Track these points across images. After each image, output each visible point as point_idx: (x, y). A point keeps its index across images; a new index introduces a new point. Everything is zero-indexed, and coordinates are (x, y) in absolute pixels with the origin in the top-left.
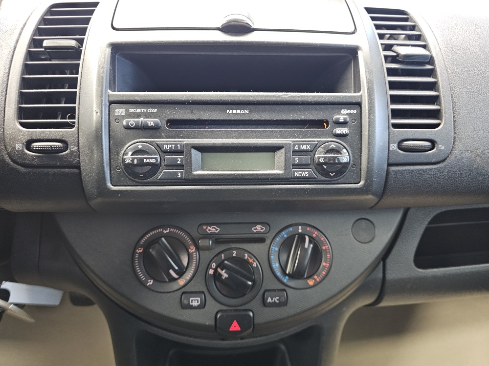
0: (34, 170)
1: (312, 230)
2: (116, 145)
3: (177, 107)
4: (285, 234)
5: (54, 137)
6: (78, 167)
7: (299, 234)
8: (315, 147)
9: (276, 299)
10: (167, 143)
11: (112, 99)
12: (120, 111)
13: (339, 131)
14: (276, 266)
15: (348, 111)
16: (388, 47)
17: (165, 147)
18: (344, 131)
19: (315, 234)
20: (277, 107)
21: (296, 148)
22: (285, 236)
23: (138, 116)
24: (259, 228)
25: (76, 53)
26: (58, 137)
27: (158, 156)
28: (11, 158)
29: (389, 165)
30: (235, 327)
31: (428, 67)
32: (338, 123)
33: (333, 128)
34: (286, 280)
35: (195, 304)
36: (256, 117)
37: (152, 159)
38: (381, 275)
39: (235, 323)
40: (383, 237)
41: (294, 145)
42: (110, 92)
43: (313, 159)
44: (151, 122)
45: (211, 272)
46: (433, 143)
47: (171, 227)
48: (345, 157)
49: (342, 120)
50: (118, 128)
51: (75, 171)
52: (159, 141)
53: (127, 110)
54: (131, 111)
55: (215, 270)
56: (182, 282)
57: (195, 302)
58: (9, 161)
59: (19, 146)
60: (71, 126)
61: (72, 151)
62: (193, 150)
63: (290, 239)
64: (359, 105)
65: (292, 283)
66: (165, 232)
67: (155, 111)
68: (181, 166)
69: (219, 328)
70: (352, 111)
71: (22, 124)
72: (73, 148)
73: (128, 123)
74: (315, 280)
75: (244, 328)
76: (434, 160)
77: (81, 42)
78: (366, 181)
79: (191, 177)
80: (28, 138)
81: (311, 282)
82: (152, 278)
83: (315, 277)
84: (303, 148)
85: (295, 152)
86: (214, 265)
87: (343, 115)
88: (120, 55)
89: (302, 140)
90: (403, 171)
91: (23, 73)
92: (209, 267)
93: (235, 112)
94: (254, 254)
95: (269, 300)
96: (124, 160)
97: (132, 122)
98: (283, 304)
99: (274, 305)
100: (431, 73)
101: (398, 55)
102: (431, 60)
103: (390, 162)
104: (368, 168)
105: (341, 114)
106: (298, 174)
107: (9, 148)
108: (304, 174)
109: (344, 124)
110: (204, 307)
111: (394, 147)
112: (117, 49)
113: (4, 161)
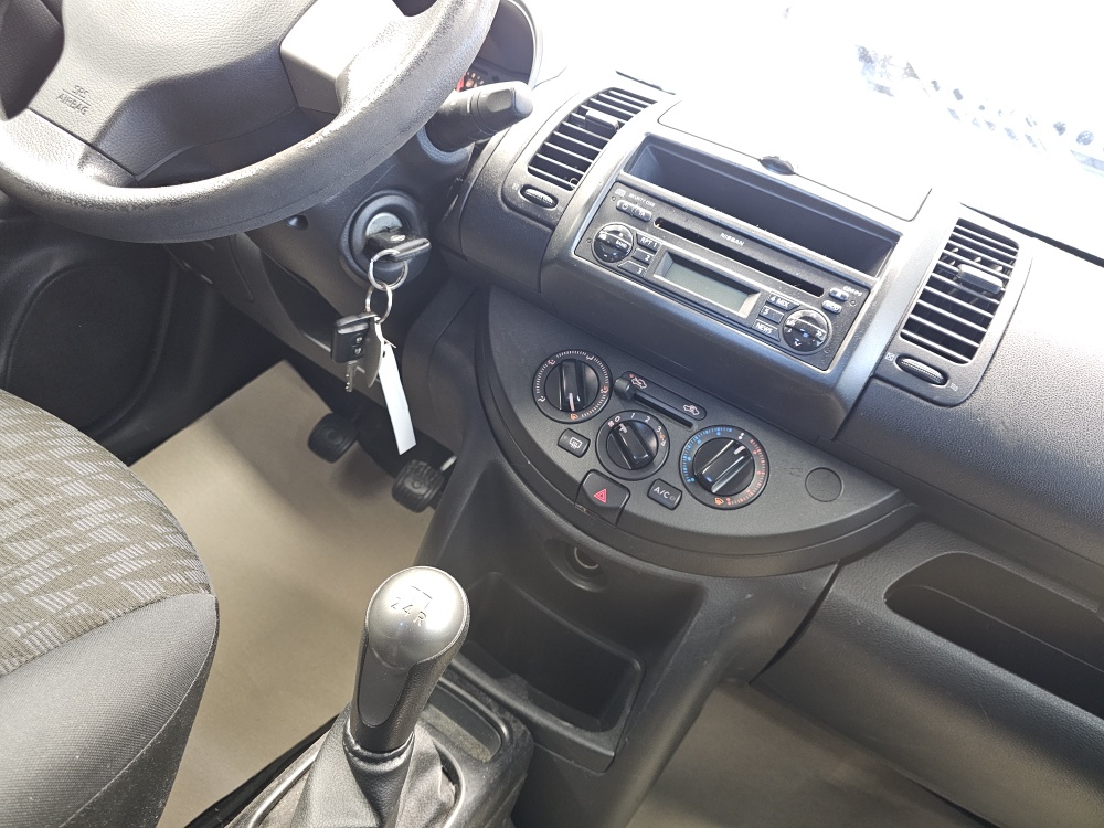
0: (515, 213)
1: (756, 445)
2: (599, 218)
3: (674, 210)
4: (720, 431)
5: (549, 192)
6: (553, 227)
7: (737, 442)
8: (794, 308)
9: (665, 493)
10: (647, 237)
11: (620, 178)
12: (621, 191)
13: (829, 304)
14: (686, 459)
15: (853, 291)
16: (950, 260)
17: (643, 239)
18: (835, 307)
20: (776, 252)
21: (773, 299)
22: (719, 434)
23: (635, 202)
24: (692, 409)
25: (610, 131)
26: (553, 194)
27: (630, 245)
28: (502, 194)
29: (874, 376)
31: (992, 300)
32: (833, 297)
33: (826, 299)
34: (688, 480)
36: (747, 252)
37: (625, 244)
41: (772, 296)
42: (622, 172)
43: (784, 318)
44: (643, 212)
45: (611, 424)
46: (945, 377)
48: (820, 331)
49: (838, 295)
50: (611, 205)
51: (549, 230)
52: (640, 232)
53: (628, 193)
54: (632, 195)
55: (617, 424)
56: (574, 417)
57: (575, 444)
58: (500, 196)
59: (516, 187)
60: (570, 189)
61: (557, 210)
62: (667, 254)
63: (722, 441)
64: (868, 289)
65: (694, 490)
66: (588, 358)
67: (653, 205)
68: (647, 264)
69: (582, 489)
70: (857, 292)
71: (529, 170)
72: (559, 207)
73: (621, 204)
74: (726, 502)
75: (610, 503)
76: (936, 398)
77: (621, 125)
78: (833, 371)
79: (649, 279)
80: (527, 182)
81: (718, 502)
82: (545, 396)
83: (728, 499)
84: (779, 302)
85: (768, 303)
86: (618, 419)
87: (843, 291)
88: (651, 148)
89: (784, 296)
91: (555, 130)
92: (612, 417)
93: (729, 238)
94: (668, 432)
95: (657, 490)
96: (599, 234)
97: (627, 204)
103: (878, 372)
104: (842, 356)
105: (842, 289)
106: (760, 327)
107: (506, 183)
108: (766, 329)
109: (840, 301)
110: (580, 457)
111: (891, 357)
112: (651, 139)
113: (495, 193)
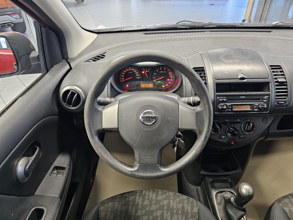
1: (252, 120)
2: (217, 104)
3: (230, 96)
4: (245, 121)
7: (249, 121)
8: (259, 104)
9: (243, 137)
12: (218, 98)
13: (264, 101)
14: (242, 129)
16: (276, 78)
17: (228, 105)
18: (266, 101)
19: (253, 121)
20: (252, 96)
21: (255, 105)
23: (222, 98)
24: (238, 120)
29: (275, 107)
30: (233, 143)
31: (286, 84)
32: (264, 99)
34: (245, 132)
35: (223, 138)
36: (247, 98)
37: (225, 107)
38: (267, 132)
39: (233, 142)
40: (270, 122)
42: (216, 94)
43: (258, 107)
44: (225, 100)
45: (227, 130)
46: (285, 102)
47: (217, 120)
48: (265, 107)
50: (218, 101)
52: (226, 104)
54: (221, 97)
55: (228, 130)
56: (220, 133)
57: (223, 137)
63: (246, 123)
64: (269, 95)
65: (247, 133)
67: (226, 97)
68: (230, 109)
69: (229, 144)
70: (268, 97)
75: (235, 143)
76: (285, 106)
78: (270, 111)
79: (232, 111)
81: (251, 133)
83: (252, 132)
84: (257, 105)
86: (228, 129)
87: (266, 97)
89: (256, 103)
90: (278, 109)
93: (242, 97)
94: (237, 126)
95: (241, 137)
97: (221, 100)
98: (244, 138)
99: (242, 138)
100: (286, 85)
101: (278, 81)
102: (286, 82)
104: (270, 108)
106: (255, 110)
109: (266, 99)
110: (225, 138)
111: (276, 103)
112: (217, 84)
